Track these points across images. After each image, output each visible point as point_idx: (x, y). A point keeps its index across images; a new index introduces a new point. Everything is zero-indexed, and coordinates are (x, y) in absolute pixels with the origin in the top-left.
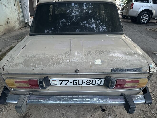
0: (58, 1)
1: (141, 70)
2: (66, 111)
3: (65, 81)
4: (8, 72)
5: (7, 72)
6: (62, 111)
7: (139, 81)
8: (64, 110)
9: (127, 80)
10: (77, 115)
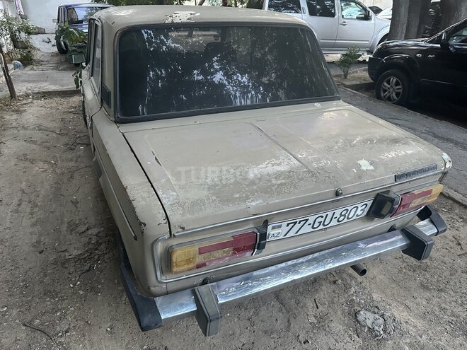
0: (180, 21)
1: (435, 168)
2: (253, 310)
3: (300, 222)
4: (183, 228)
5: (181, 228)
6: (243, 313)
7: (432, 190)
8: (246, 309)
9: (416, 192)
10: (284, 311)
